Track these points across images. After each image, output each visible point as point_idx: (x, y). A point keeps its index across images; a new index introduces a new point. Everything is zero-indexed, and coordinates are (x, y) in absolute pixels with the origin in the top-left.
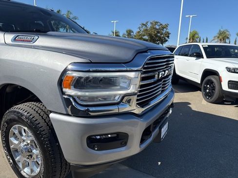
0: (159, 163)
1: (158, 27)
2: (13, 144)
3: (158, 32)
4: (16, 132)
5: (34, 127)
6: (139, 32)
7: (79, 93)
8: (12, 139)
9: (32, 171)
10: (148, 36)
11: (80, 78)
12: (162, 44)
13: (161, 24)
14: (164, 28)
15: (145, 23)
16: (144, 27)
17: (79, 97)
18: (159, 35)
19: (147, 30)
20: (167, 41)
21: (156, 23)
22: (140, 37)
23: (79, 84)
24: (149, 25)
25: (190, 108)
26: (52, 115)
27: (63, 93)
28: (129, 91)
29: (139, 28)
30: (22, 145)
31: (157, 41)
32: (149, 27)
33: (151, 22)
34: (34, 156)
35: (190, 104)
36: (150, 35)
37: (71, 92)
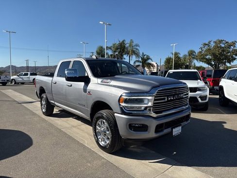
0: (175, 153)
1: (223, 46)
2: (98, 129)
3: (223, 51)
4: (100, 123)
5: (108, 120)
6: (200, 52)
7: (126, 105)
8: (97, 127)
9: (106, 142)
10: (211, 55)
11: (127, 99)
12: (229, 62)
13: (227, 42)
14: (230, 46)
15: (207, 43)
16: (206, 47)
17: (126, 107)
18: (225, 53)
19: (210, 49)
20: (235, 59)
21: (221, 41)
22: (202, 57)
23: (126, 101)
24: (212, 45)
25: (223, 126)
26: (115, 114)
27: (120, 105)
28: (148, 105)
29: (201, 48)
30: (102, 129)
31: (223, 60)
32: (212, 46)
33: (215, 40)
34: (107, 135)
35: (225, 123)
36: (214, 55)
37: (123, 104)
